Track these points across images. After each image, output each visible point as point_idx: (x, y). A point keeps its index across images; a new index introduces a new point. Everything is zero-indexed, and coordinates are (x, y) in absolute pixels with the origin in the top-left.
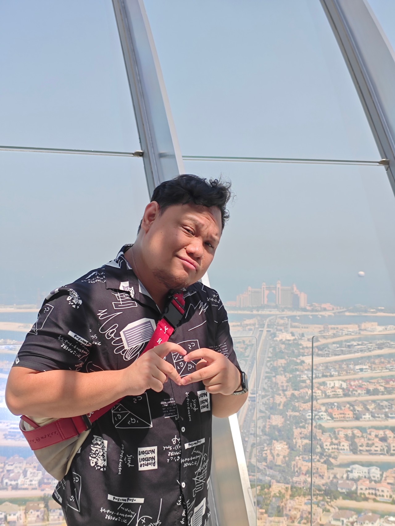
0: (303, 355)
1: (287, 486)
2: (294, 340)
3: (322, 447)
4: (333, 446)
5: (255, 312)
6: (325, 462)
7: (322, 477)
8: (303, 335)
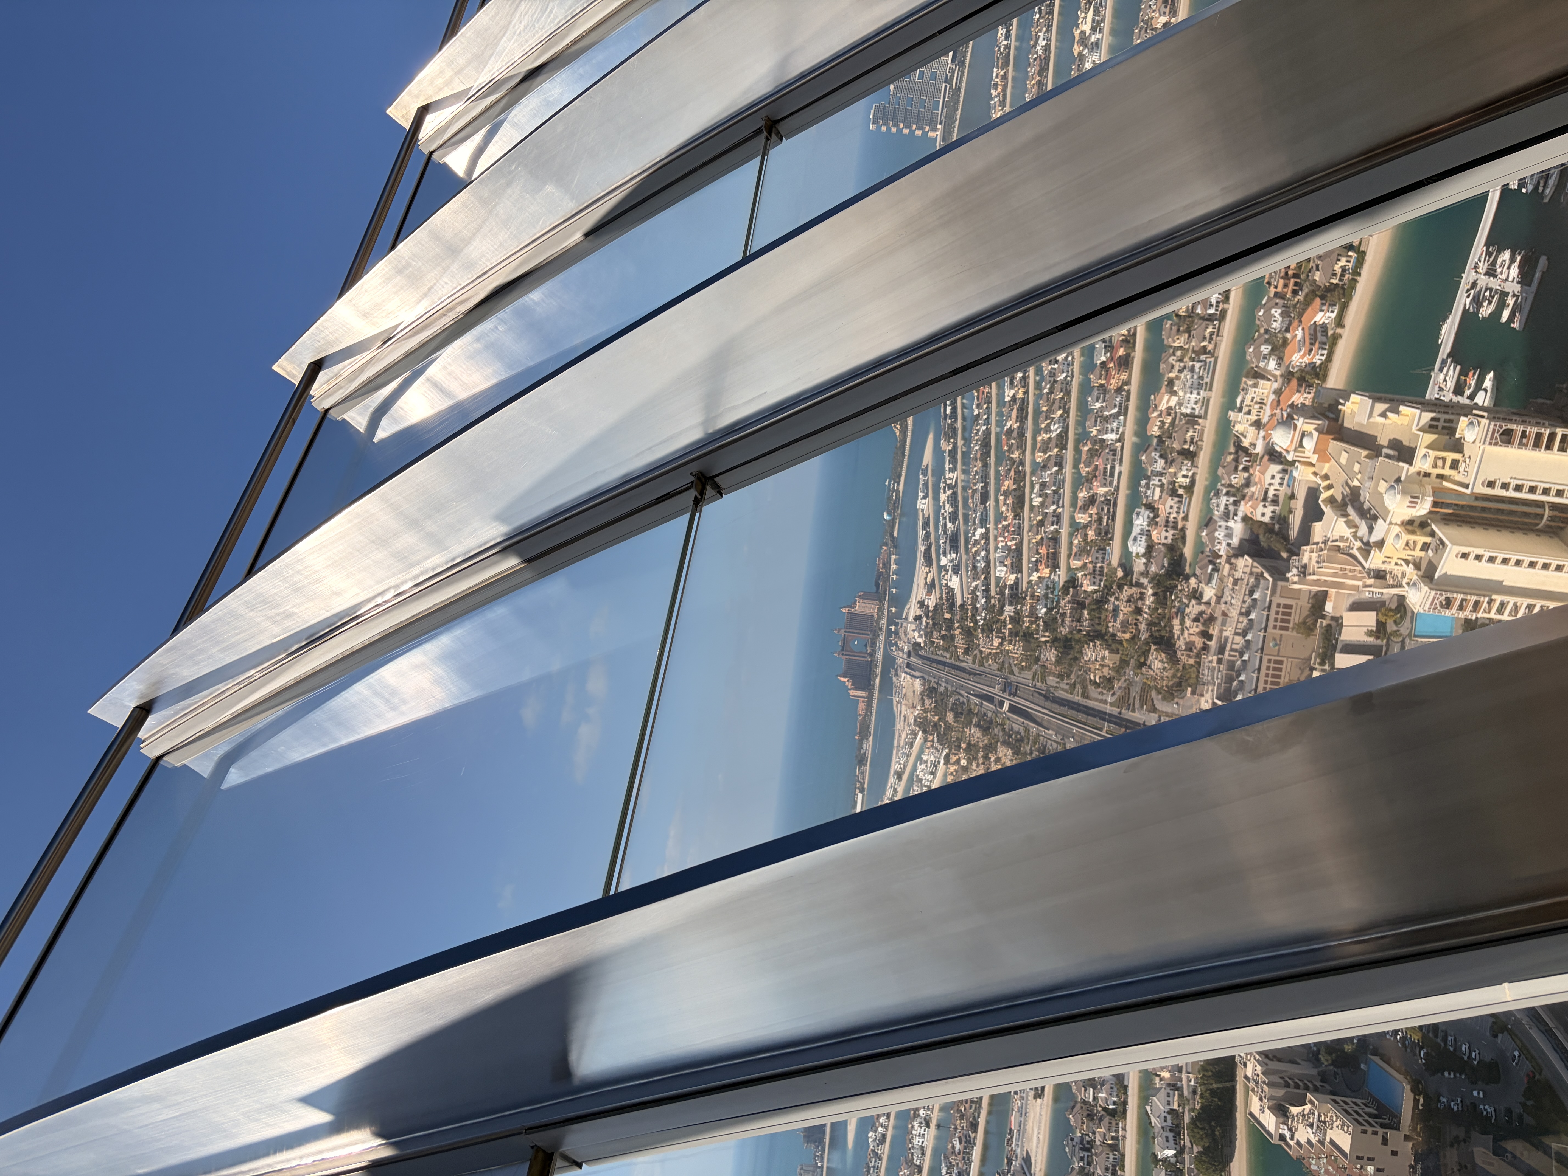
0: (952, 605)
1: (1152, 650)
2: (927, 617)
3: (1095, 591)
4: (1097, 573)
5: (878, 671)
6: (1120, 587)
7: (1142, 596)
8: (921, 604)
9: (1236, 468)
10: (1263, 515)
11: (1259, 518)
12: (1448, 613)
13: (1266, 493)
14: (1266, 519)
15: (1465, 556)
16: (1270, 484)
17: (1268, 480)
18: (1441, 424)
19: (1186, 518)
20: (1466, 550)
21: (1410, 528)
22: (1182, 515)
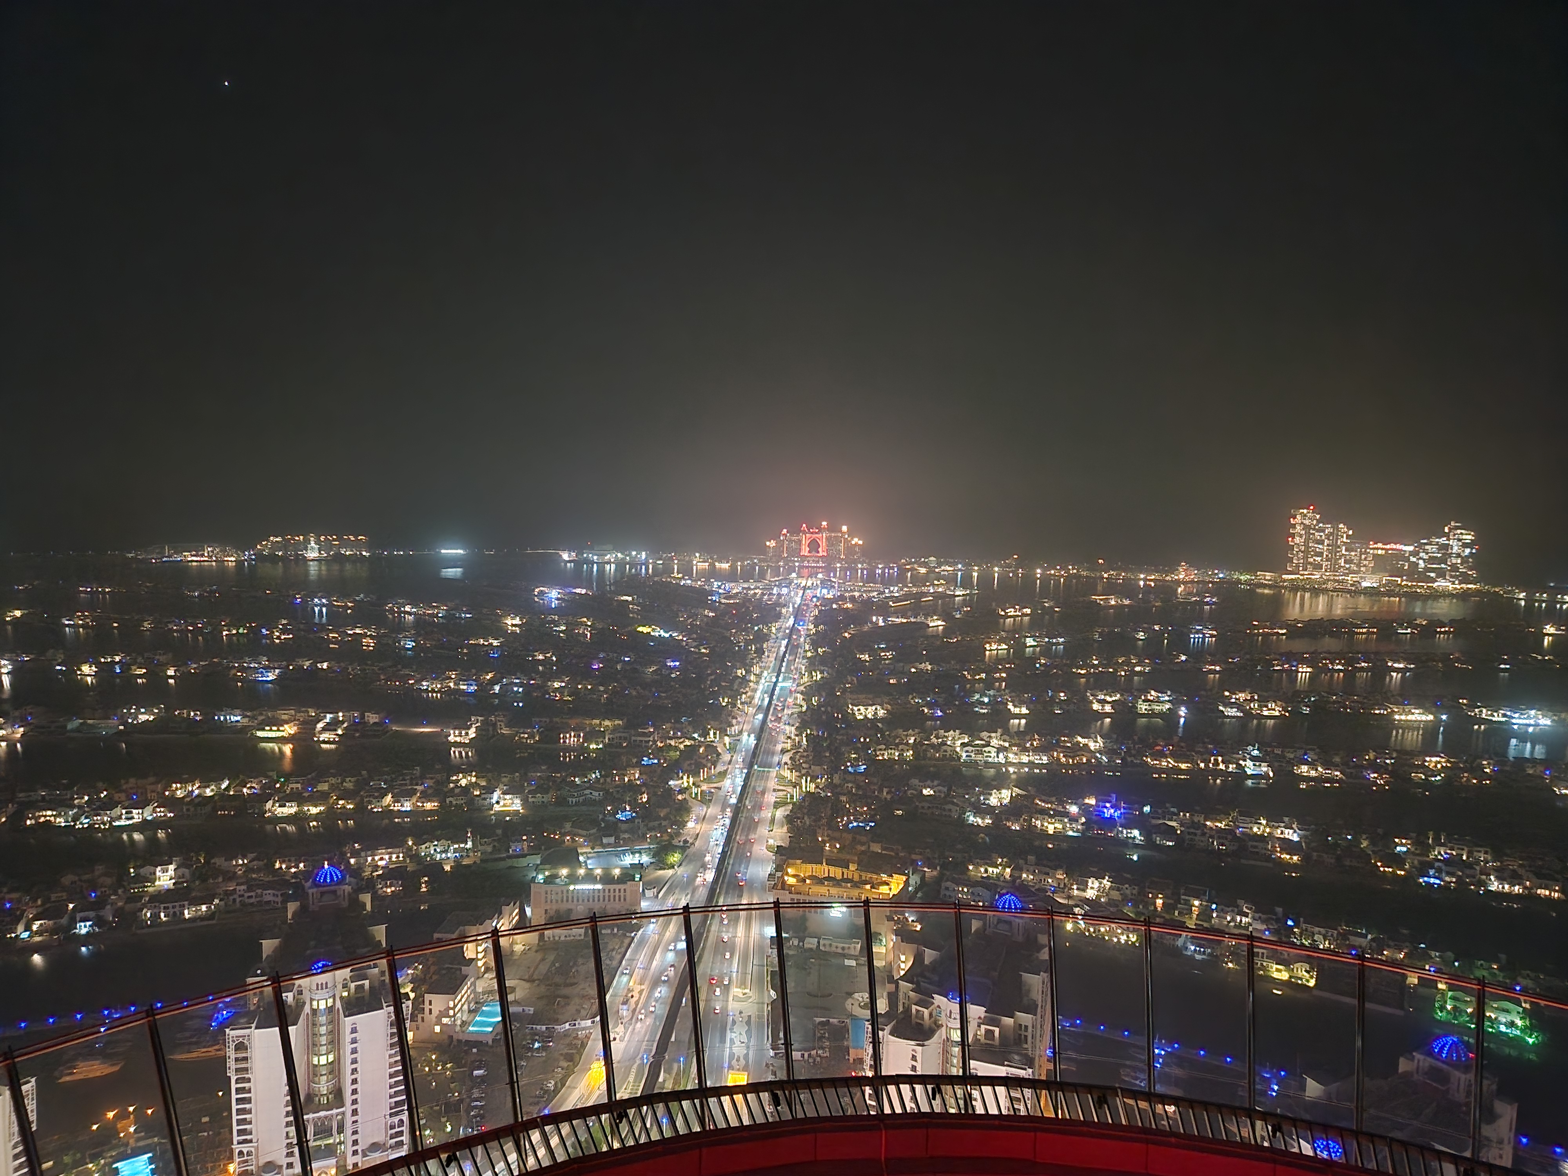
14: (943, 892)
15: (914, 1058)
18: (1023, 1033)
20: (919, 1058)
21: (934, 1013)
22: (944, 820)
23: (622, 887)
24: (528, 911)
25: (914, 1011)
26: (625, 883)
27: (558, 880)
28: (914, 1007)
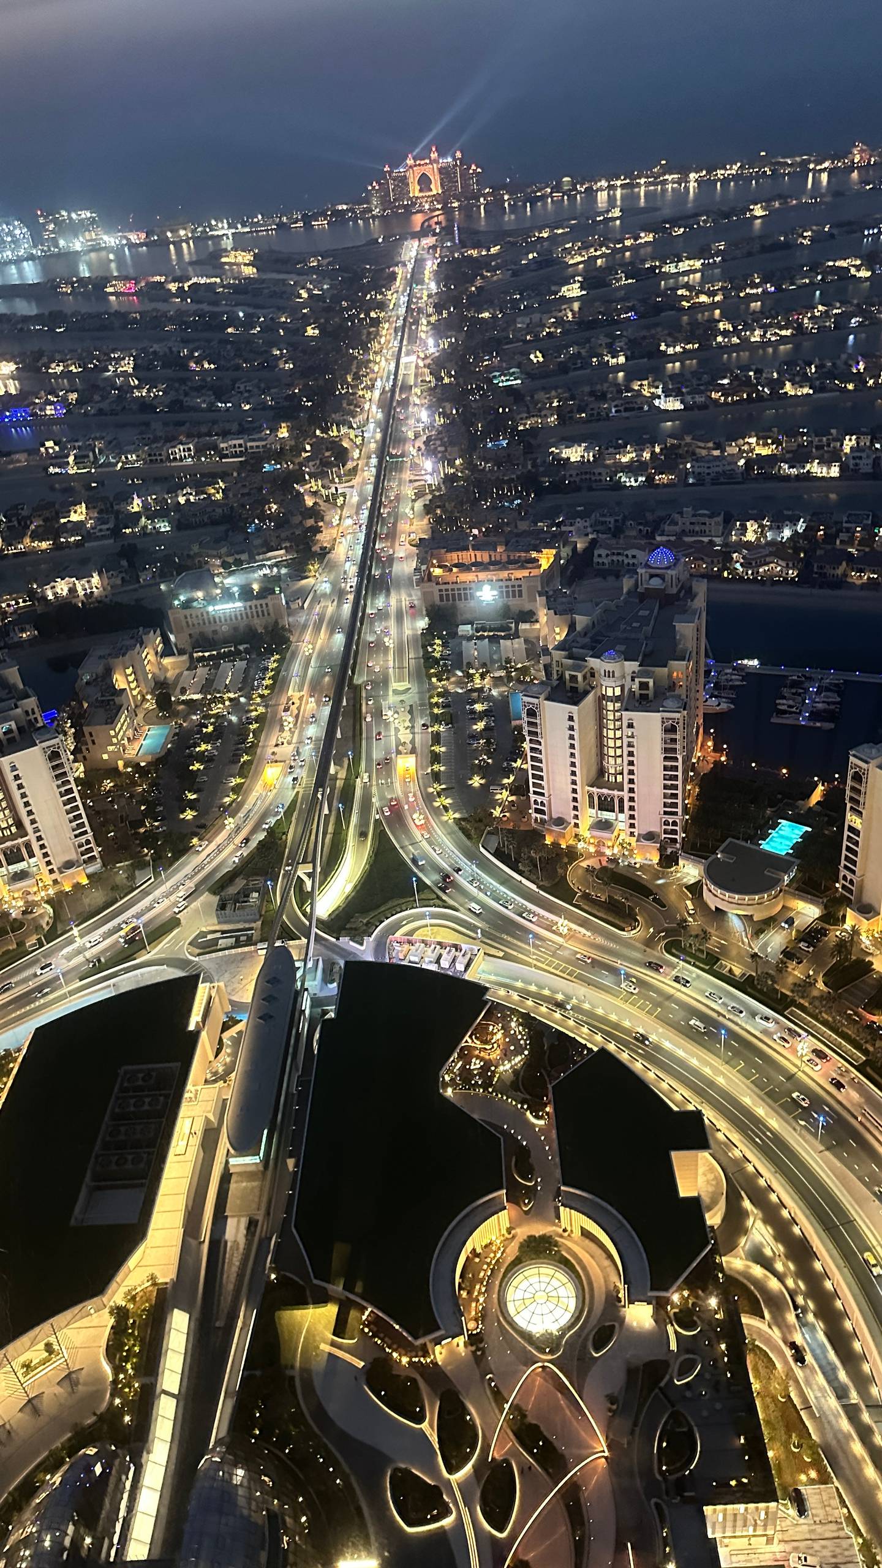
9: (640, 524)
10: (600, 556)
11: (596, 553)
12: (524, 716)
13: (619, 554)
14: (596, 559)
15: (571, 719)
16: (627, 556)
17: (630, 553)
19: (590, 489)
21: (588, 675)
22: (594, 485)
23: (263, 602)
24: (172, 638)
25: (567, 677)
26: (265, 597)
27: (195, 604)
28: (567, 674)
